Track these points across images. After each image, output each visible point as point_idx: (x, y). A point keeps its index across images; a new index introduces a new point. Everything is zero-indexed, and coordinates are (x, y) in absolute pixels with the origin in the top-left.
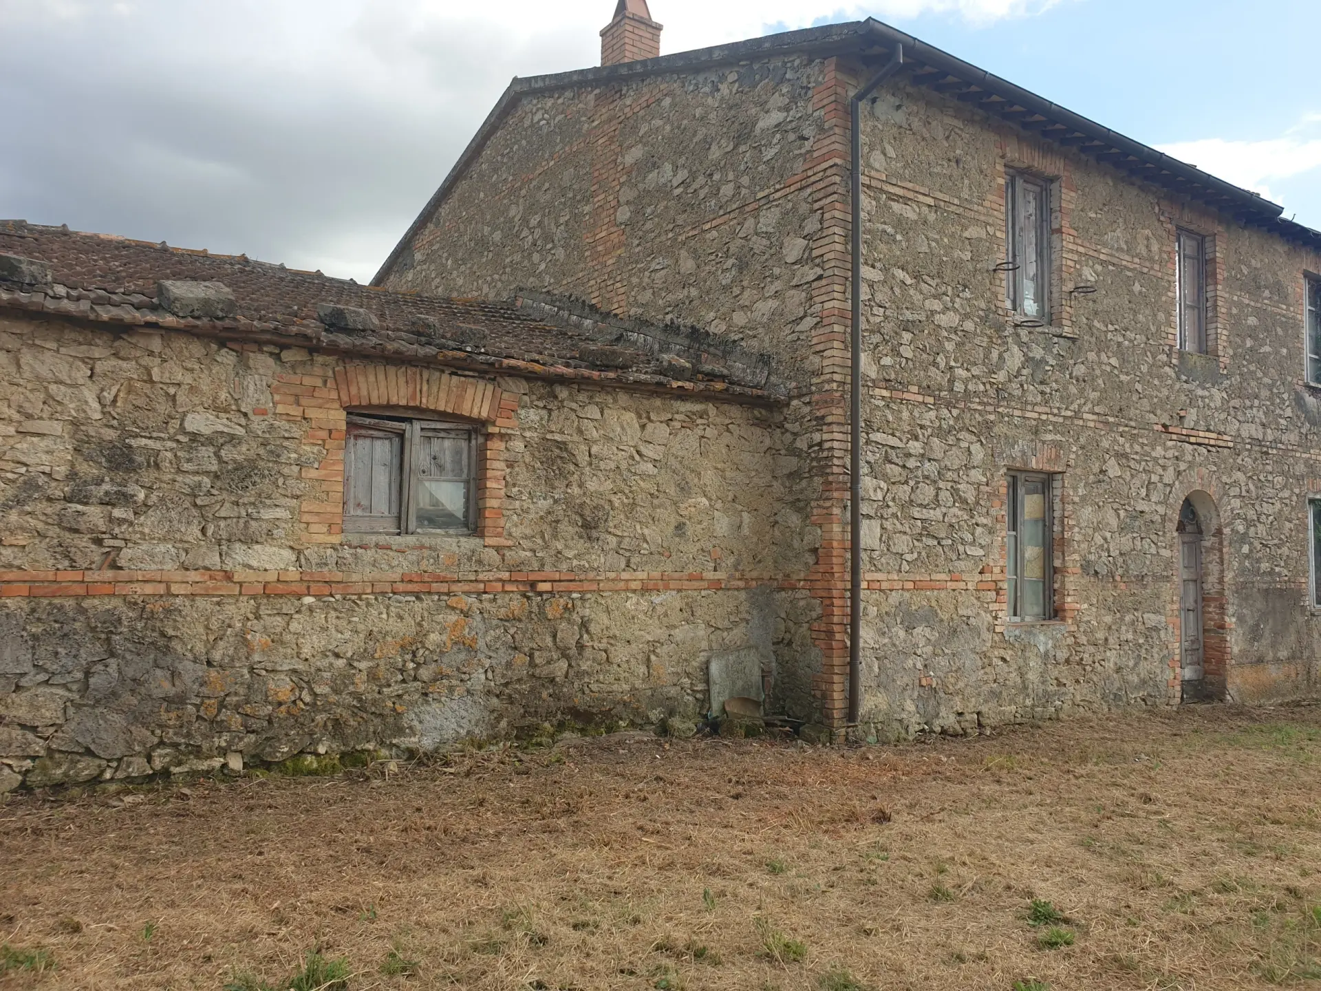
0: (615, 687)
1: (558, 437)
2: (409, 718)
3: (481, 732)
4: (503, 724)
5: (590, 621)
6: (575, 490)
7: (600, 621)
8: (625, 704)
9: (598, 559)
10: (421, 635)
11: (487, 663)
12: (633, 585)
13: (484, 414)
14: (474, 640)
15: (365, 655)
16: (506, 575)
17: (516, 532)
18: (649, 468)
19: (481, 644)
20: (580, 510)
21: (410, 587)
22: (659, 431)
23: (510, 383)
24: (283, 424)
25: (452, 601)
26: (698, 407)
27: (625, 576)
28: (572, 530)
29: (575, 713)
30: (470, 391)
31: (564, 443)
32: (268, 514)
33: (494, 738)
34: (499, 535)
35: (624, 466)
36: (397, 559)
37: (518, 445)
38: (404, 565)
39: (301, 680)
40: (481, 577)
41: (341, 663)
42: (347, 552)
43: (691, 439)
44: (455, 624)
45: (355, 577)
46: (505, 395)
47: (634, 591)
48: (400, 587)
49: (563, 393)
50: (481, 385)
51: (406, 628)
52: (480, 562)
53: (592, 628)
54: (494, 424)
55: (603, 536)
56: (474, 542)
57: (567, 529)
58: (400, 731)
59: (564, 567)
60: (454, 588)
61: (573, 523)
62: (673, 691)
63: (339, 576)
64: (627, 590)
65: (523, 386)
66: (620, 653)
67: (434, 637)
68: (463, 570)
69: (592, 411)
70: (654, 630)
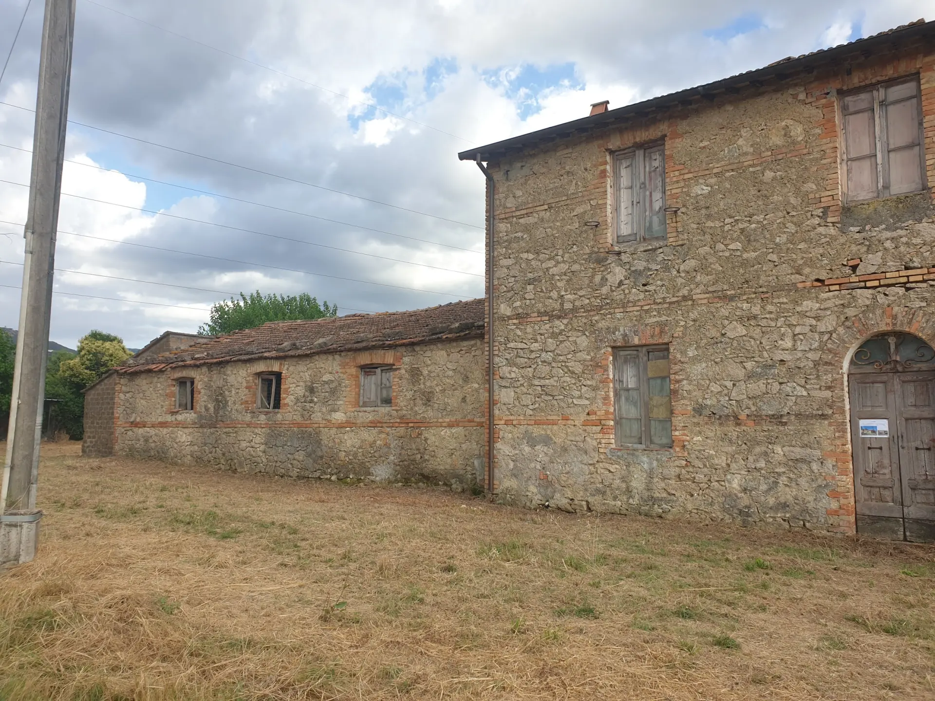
0: (437, 467)
1: (416, 366)
2: (372, 470)
3: (392, 478)
4: (399, 476)
5: (427, 439)
6: (422, 386)
7: (432, 439)
8: (442, 475)
9: (430, 413)
10: (375, 441)
11: (394, 452)
12: (444, 424)
13: (391, 362)
14: (390, 445)
15: (360, 447)
16: (398, 420)
17: (402, 404)
18: (450, 373)
19: (392, 446)
20: (423, 394)
21: (372, 425)
22: (455, 356)
23: (399, 349)
24: (342, 375)
25: (383, 430)
26: (473, 342)
27: (440, 420)
28: (421, 402)
29: (422, 475)
30: (387, 354)
31: (418, 368)
32: (338, 403)
33: (397, 481)
34: (396, 406)
35: (440, 374)
36: (368, 415)
37: (403, 371)
38: (371, 417)
39: (348, 454)
40: (392, 421)
41: (355, 449)
42: (356, 413)
43: (469, 357)
44: (384, 438)
45: (358, 422)
46: (398, 354)
47: (445, 427)
48: (369, 425)
49: (417, 348)
50: (390, 351)
51: (371, 439)
52: (391, 416)
53: (429, 442)
54: (394, 365)
55: (432, 404)
56: (388, 409)
57: (420, 402)
58: (370, 474)
59: (418, 417)
60: (384, 425)
61: (422, 399)
62: (462, 472)
63: (354, 421)
64: (441, 426)
65: (404, 349)
66: (440, 453)
67: (378, 442)
68: (386, 419)
69: (428, 354)
70: (453, 444)
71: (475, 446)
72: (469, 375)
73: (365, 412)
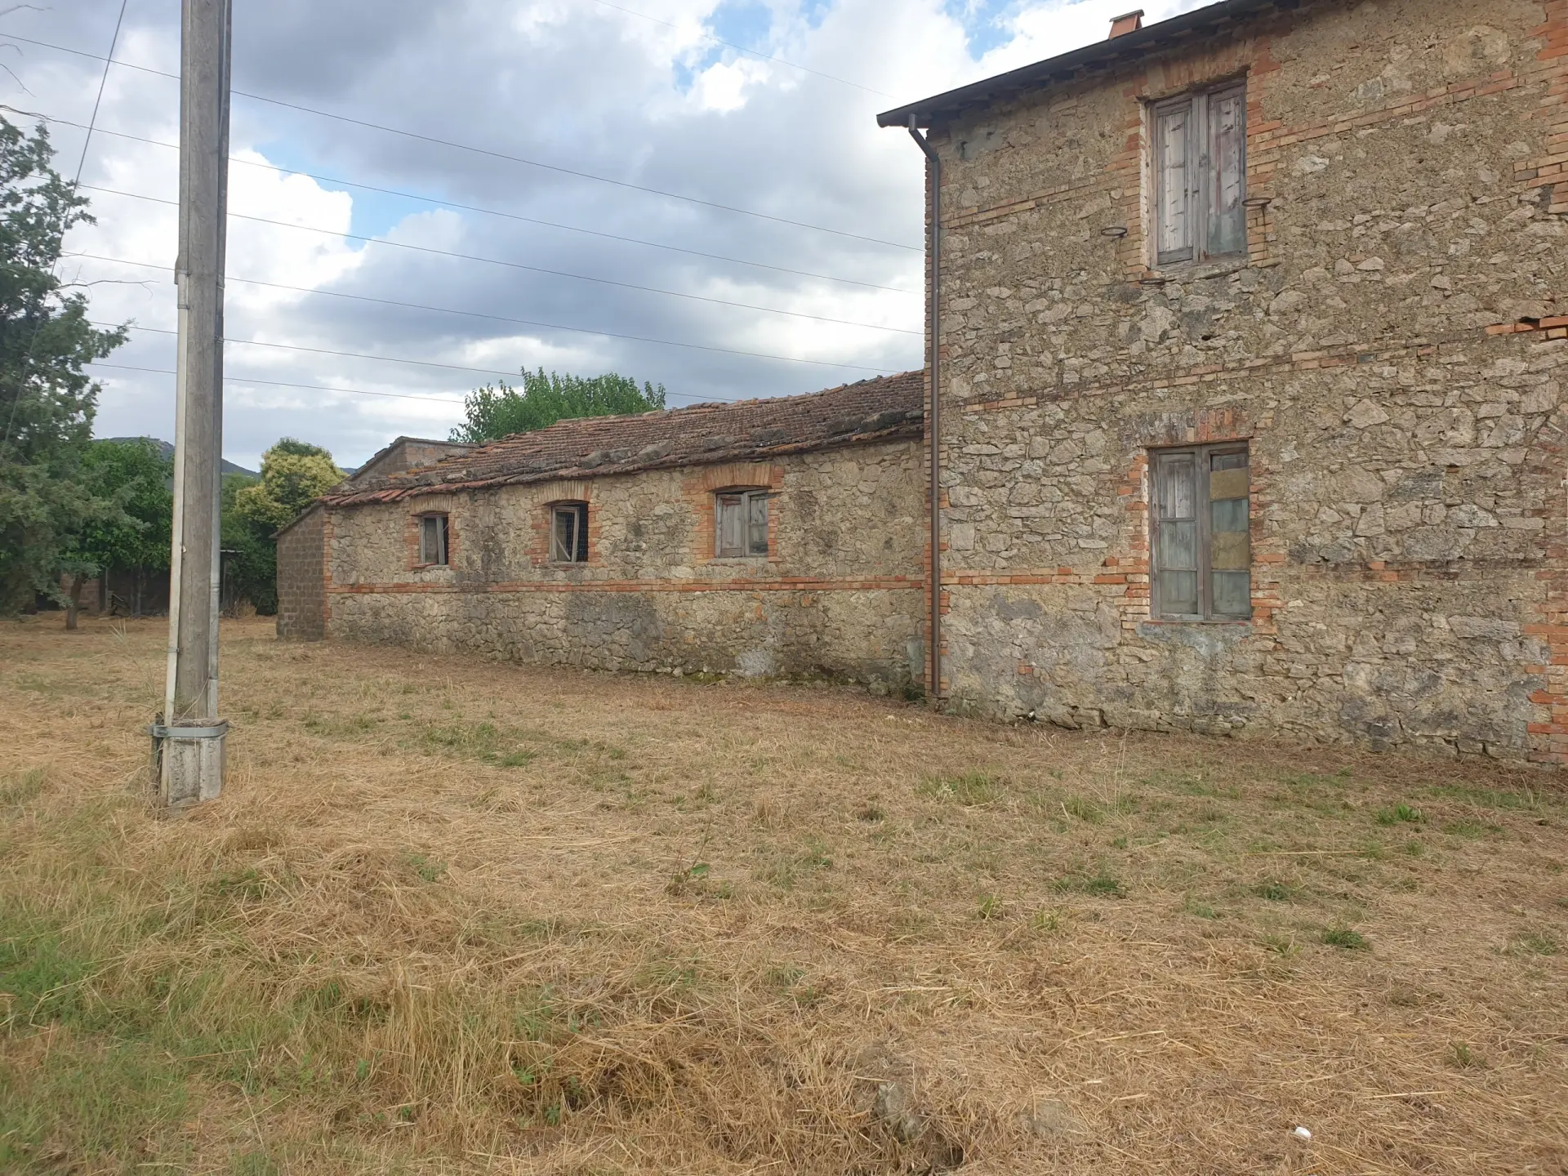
0: (846, 655)
1: (806, 489)
2: (738, 659)
3: (772, 673)
4: (783, 669)
5: (828, 609)
6: (818, 522)
7: (836, 610)
8: (854, 668)
9: (832, 567)
10: (742, 614)
11: (773, 631)
12: (855, 585)
13: (766, 483)
14: (766, 618)
15: (719, 623)
16: (779, 579)
17: (784, 552)
18: (865, 500)
19: (770, 620)
20: (819, 534)
21: (737, 587)
22: (873, 470)
23: (778, 460)
24: (685, 505)
25: (755, 594)
26: (902, 447)
27: (849, 579)
28: (816, 549)
29: (821, 668)
30: (758, 470)
31: (811, 492)
32: (681, 551)
33: (779, 677)
34: (775, 555)
35: (848, 501)
36: (728, 570)
37: (785, 498)
38: (733, 574)
39: (699, 633)
40: (768, 580)
41: (710, 626)
42: (710, 568)
43: (896, 472)
44: (758, 607)
45: (714, 581)
46: (777, 468)
47: (858, 589)
48: (732, 586)
49: (809, 459)
50: (763, 464)
51: (734, 609)
52: (767, 572)
53: (830, 614)
54: (771, 487)
55: (834, 552)
56: (762, 560)
57: (814, 549)
58: (734, 666)
59: (812, 574)
60: (757, 587)
61: (818, 544)
62: (885, 663)
63: (708, 581)
64: (851, 588)
65: (786, 460)
66: (849, 633)
67: (748, 615)
68: (759, 577)
69: (828, 467)
70: (871, 618)
71: (909, 621)
72: (896, 501)
73: (725, 565)
